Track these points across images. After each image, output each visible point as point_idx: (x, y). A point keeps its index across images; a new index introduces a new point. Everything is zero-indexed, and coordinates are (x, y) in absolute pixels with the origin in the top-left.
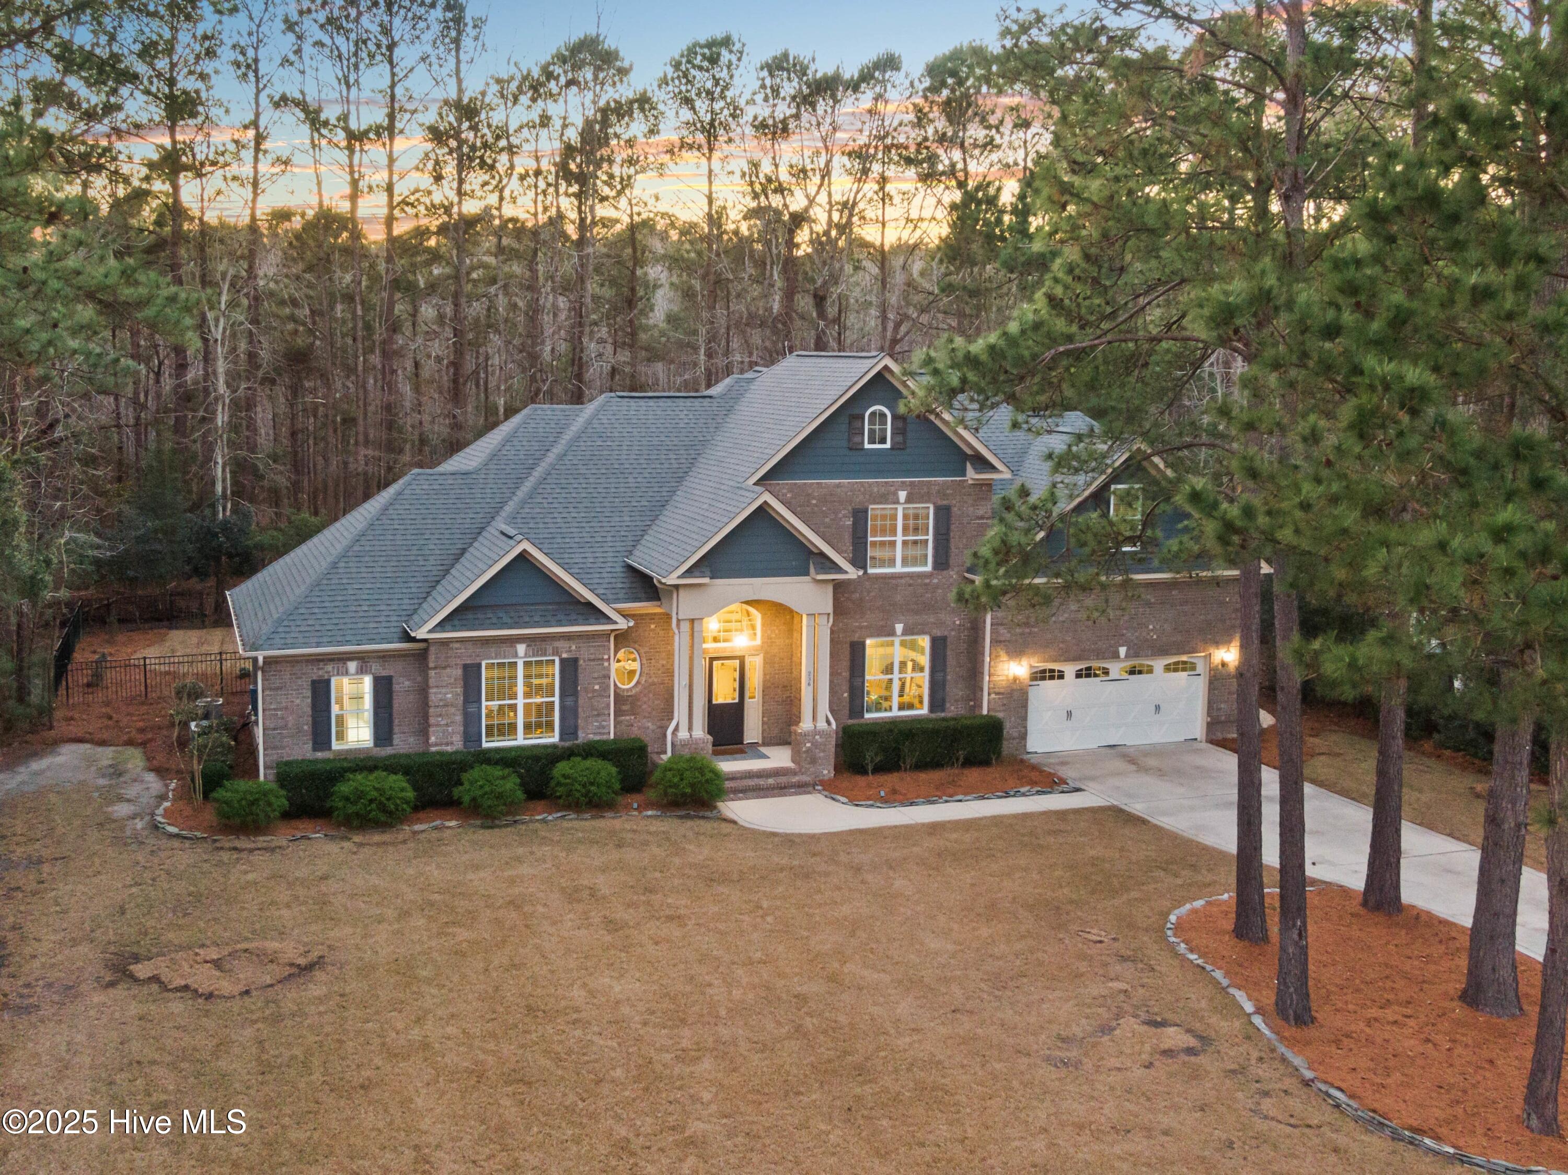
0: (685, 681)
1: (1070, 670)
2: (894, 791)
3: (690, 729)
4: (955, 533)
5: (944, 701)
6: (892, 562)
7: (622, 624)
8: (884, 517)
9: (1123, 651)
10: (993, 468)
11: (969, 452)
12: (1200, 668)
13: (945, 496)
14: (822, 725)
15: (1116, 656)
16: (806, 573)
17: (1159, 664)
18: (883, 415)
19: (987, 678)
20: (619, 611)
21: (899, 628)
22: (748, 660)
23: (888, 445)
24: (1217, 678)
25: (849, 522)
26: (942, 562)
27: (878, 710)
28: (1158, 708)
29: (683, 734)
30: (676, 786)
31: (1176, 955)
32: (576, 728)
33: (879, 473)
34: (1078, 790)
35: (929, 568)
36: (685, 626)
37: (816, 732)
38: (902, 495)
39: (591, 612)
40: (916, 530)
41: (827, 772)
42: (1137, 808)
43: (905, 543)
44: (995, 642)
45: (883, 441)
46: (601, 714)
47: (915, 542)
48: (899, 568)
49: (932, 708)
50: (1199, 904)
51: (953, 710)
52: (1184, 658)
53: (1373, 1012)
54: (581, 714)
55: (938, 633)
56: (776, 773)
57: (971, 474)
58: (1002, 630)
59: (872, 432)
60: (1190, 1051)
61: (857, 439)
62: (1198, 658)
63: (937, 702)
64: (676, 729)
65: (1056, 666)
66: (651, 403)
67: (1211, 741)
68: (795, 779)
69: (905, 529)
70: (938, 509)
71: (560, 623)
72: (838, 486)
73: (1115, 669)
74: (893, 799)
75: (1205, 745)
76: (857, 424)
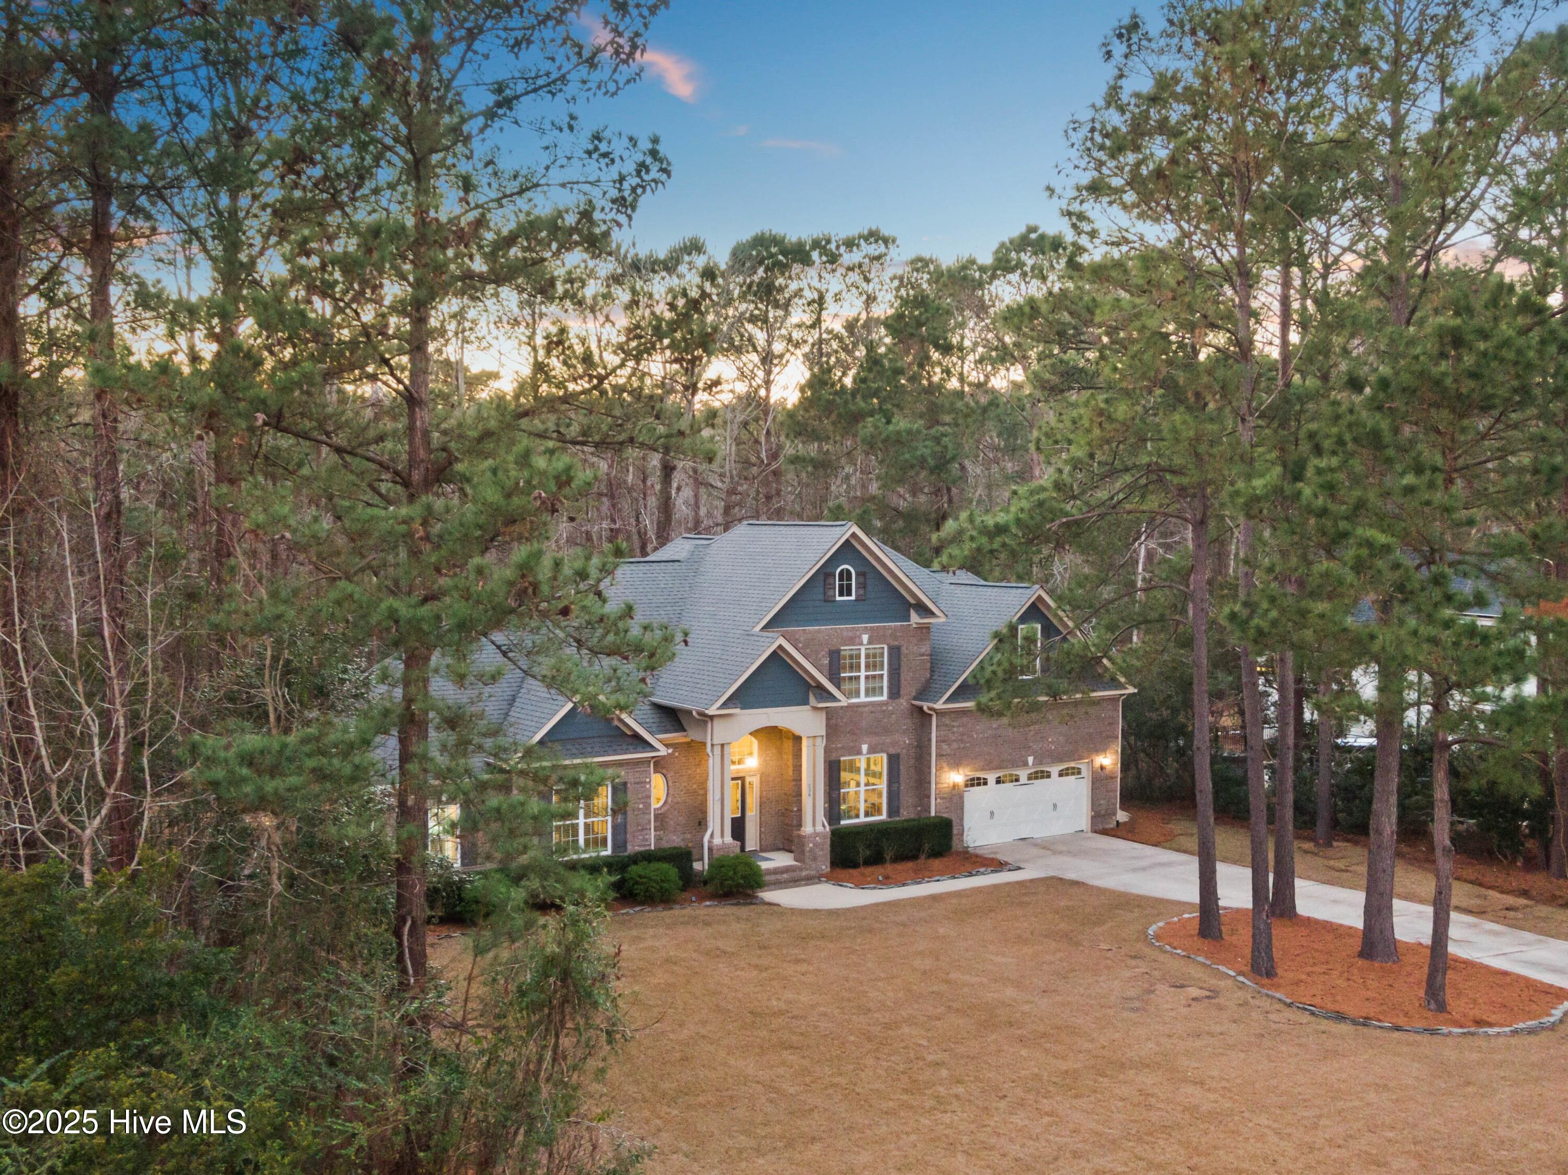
0: (718, 796)
1: (991, 777)
2: (887, 877)
3: (722, 836)
4: (904, 668)
5: (898, 808)
6: (858, 694)
7: (663, 751)
8: (851, 657)
9: (1030, 760)
10: (932, 614)
11: (912, 601)
12: (1085, 772)
13: (896, 638)
14: (819, 828)
15: (1026, 764)
16: (806, 702)
17: (1055, 770)
18: (849, 572)
19: (933, 786)
20: (660, 741)
21: (865, 748)
22: (748, 780)
23: (853, 598)
24: (1099, 779)
25: (826, 661)
26: (895, 693)
27: (850, 817)
28: (1055, 806)
29: (717, 841)
30: (732, 879)
31: (1166, 952)
32: (625, 842)
33: (846, 621)
34: (1019, 868)
35: (885, 697)
36: (717, 750)
37: (816, 834)
38: (865, 638)
39: (638, 741)
40: (875, 667)
41: (825, 867)
42: (1071, 876)
43: (867, 677)
44: (939, 755)
45: (849, 594)
46: (645, 829)
47: (874, 677)
48: (863, 699)
49: (890, 814)
50: (1161, 924)
51: (906, 813)
52: (1072, 764)
53: (1309, 969)
54: (630, 829)
55: (892, 751)
56: (787, 870)
57: (915, 618)
58: (945, 747)
59: (841, 586)
60: (1208, 997)
61: (830, 593)
62: (1083, 765)
63: (893, 809)
64: (712, 835)
65: (982, 775)
66: (633, 567)
67: (1095, 831)
68: (804, 873)
69: (867, 667)
70: (891, 649)
71: (616, 753)
72: (819, 631)
73: (1023, 774)
74: (888, 881)
75: (1091, 835)
76: (830, 580)
